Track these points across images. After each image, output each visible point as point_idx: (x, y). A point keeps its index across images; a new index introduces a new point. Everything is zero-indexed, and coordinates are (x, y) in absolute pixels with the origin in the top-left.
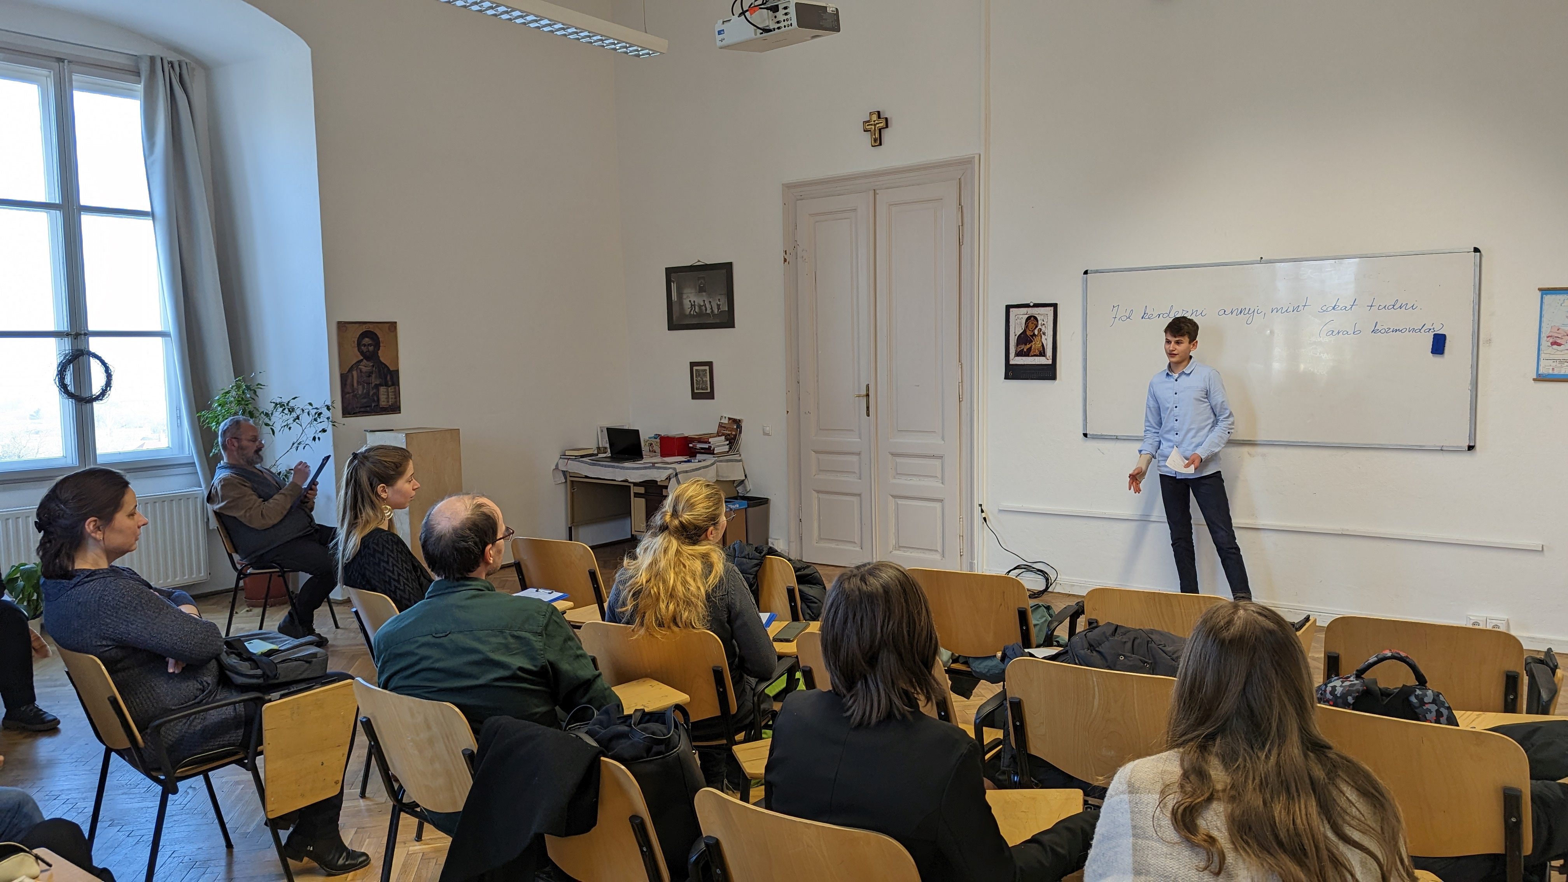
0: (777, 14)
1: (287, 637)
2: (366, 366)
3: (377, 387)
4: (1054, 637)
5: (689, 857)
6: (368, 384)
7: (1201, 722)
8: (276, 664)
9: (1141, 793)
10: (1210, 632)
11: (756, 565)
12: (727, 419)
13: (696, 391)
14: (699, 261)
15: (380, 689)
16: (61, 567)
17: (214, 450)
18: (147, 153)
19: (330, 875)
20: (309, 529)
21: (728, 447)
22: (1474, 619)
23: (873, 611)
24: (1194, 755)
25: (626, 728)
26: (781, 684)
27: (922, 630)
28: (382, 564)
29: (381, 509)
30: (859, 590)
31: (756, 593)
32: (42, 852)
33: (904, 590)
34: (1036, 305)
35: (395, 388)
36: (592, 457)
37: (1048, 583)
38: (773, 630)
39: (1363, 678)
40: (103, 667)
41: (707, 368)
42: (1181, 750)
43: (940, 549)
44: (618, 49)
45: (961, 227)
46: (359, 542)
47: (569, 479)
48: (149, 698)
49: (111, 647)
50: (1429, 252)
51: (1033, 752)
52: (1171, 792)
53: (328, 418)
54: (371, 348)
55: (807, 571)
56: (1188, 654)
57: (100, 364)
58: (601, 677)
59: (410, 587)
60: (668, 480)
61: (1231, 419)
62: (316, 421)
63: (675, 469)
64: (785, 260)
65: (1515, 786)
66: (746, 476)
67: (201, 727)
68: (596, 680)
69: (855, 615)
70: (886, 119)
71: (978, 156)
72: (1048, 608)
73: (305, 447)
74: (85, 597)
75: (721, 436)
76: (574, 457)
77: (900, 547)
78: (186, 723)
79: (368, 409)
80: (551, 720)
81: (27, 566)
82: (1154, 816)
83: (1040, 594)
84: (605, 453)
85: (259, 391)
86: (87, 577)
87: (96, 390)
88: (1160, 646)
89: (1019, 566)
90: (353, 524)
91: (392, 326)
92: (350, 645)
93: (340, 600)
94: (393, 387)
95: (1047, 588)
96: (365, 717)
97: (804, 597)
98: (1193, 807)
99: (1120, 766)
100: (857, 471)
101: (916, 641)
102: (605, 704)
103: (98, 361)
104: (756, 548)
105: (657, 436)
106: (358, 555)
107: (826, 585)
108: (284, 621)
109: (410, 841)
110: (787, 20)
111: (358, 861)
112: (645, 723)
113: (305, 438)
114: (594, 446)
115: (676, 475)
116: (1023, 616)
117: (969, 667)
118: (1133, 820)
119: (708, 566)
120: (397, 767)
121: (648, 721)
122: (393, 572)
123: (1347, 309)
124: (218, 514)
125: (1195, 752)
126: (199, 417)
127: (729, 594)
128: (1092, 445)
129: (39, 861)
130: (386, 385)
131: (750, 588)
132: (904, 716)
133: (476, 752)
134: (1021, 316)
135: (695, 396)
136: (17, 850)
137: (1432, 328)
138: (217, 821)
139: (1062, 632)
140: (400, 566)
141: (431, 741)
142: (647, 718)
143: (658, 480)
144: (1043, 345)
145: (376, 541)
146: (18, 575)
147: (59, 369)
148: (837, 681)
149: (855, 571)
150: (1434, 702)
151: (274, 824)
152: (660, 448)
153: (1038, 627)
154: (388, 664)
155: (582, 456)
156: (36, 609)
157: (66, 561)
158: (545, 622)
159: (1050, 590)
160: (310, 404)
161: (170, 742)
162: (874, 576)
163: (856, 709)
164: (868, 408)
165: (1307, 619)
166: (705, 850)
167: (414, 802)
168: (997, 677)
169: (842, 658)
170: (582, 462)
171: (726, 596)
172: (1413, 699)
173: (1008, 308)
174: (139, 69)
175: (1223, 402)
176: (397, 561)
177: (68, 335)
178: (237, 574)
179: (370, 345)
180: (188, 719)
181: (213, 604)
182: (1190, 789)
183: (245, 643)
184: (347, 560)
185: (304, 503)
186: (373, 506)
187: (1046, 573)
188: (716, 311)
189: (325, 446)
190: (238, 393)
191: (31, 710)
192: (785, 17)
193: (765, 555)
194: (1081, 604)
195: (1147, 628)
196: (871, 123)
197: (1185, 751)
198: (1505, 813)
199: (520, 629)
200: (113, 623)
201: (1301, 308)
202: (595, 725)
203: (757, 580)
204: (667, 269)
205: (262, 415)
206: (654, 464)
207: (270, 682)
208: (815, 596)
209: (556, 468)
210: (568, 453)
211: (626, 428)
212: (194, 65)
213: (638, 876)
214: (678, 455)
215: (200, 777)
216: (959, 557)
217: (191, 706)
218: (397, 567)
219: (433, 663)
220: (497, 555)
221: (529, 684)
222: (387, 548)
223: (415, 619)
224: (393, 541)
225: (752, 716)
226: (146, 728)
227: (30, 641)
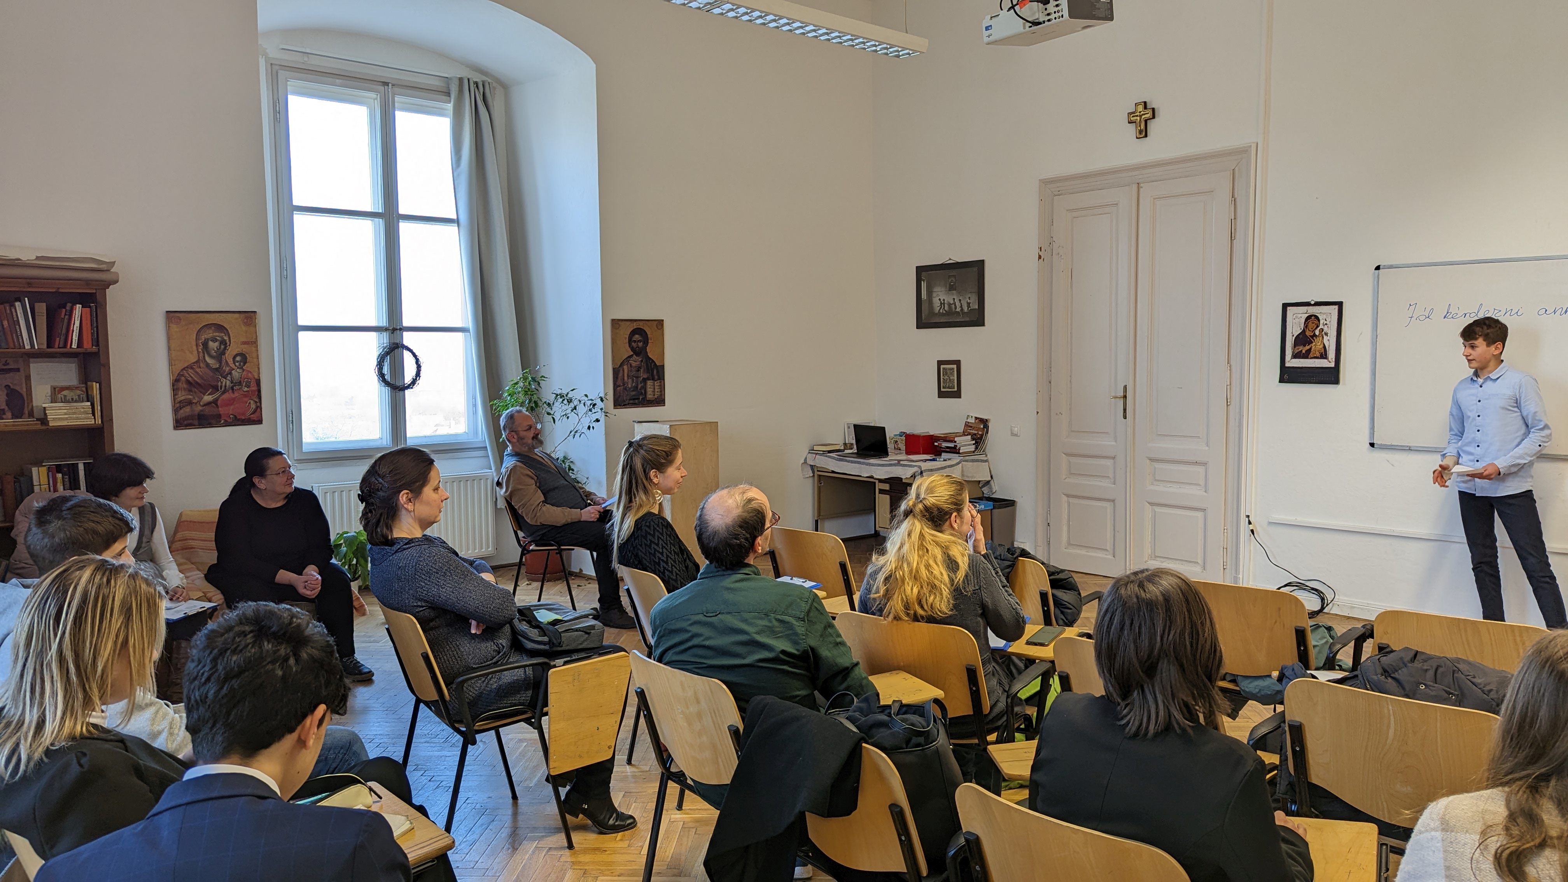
0: (1047, 6)
2: (636, 361)
3: (645, 381)
4: (1336, 660)
5: (948, 851)
6: (637, 377)
7: (1533, 760)
8: (560, 633)
9: (1457, 832)
10: (1546, 662)
11: (1009, 567)
12: (974, 418)
13: (942, 390)
14: (950, 259)
15: (655, 662)
16: (383, 536)
18: (454, 166)
19: (601, 833)
21: (974, 447)
23: (1152, 620)
24: (1522, 797)
25: (885, 718)
26: (1035, 686)
27: (1206, 641)
28: (653, 545)
29: (652, 494)
30: (1137, 597)
32: (373, 784)
33: (1187, 600)
34: (1318, 304)
35: (661, 382)
36: (838, 453)
37: (1324, 604)
40: (418, 626)
41: (955, 366)
42: (1507, 789)
43: (1200, 561)
44: (879, 51)
45: (1233, 221)
46: (633, 523)
47: (817, 473)
48: (454, 656)
49: (424, 608)
51: (1315, 780)
52: (1494, 834)
53: (601, 409)
54: (640, 344)
55: (1061, 576)
56: (1518, 685)
57: (412, 356)
58: (859, 666)
59: (676, 569)
61: (1547, 432)
62: (591, 411)
63: (920, 467)
64: (1040, 257)
66: (992, 477)
67: (497, 686)
68: (854, 668)
69: (1132, 624)
70: (1153, 109)
71: (1255, 145)
72: (1329, 629)
73: (581, 435)
74: (404, 563)
75: (967, 435)
76: (822, 452)
77: (1156, 557)
78: (485, 681)
79: (636, 401)
80: (812, 704)
81: (349, 534)
82: (1472, 858)
83: (1316, 614)
84: (852, 449)
85: (542, 383)
86: (406, 544)
87: (408, 379)
88: (1468, 677)
89: (1290, 583)
90: (628, 507)
91: (660, 324)
94: (659, 381)
95: (1323, 608)
96: (639, 688)
97: (1058, 603)
98: (1521, 853)
99: (1432, 801)
100: (1111, 475)
101: (1199, 651)
102: (862, 692)
103: (410, 354)
104: (1008, 549)
105: (902, 434)
106: (632, 536)
107: (1081, 591)
109: (673, 810)
110: (1058, 12)
111: (626, 823)
112: (903, 714)
113: (581, 427)
114: (841, 442)
116: (1301, 635)
117: (1237, 686)
118: (1446, 860)
120: (667, 737)
121: (905, 713)
122: (662, 554)
125: (1524, 792)
126: (492, 406)
127: (982, 593)
128: (1378, 455)
129: (373, 793)
130: (653, 379)
132: (1184, 730)
133: (741, 731)
134: (1300, 315)
135: (941, 395)
136: (355, 782)
138: (504, 774)
139: (1345, 656)
140: (668, 548)
141: (699, 715)
142: (904, 709)
143: (903, 477)
144: (1324, 347)
145: (648, 524)
146: (342, 542)
147: (379, 360)
148: (1111, 688)
149: (1133, 578)
151: (555, 781)
152: (906, 445)
153: (1318, 648)
154: (663, 639)
155: (830, 452)
156: (355, 573)
157: (385, 529)
158: (807, 608)
159: (1326, 610)
160: (586, 396)
161: (471, 698)
162: (1153, 583)
163: (1132, 718)
164: (1125, 410)
166: (964, 846)
167: (681, 771)
168: (1274, 698)
169: (1117, 666)
170: (830, 457)
171: (979, 590)
173: (1285, 306)
174: (449, 90)
175: (1535, 413)
177: (386, 329)
178: (521, 550)
179: (639, 341)
180: (486, 678)
182: (1517, 832)
183: (533, 612)
184: (622, 541)
186: (646, 491)
187: (1322, 593)
188: (966, 309)
189: (598, 435)
190: (525, 384)
191: (352, 662)
192: (1056, 9)
193: (1017, 557)
194: (1368, 627)
195: (1450, 656)
196: (1136, 114)
197: (1511, 791)
199: (783, 614)
200: (427, 586)
202: (855, 712)
204: (917, 267)
205: (545, 405)
206: (899, 461)
207: (555, 649)
208: (1070, 601)
209: (805, 462)
210: (816, 448)
211: (872, 425)
212: (495, 84)
213: (896, 864)
214: (924, 453)
215: (493, 732)
216: (1222, 569)
217: (489, 667)
218: (666, 549)
219: (704, 640)
220: (762, 544)
221: (790, 667)
222: (658, 531)
223: (689, 598)
224: (663, 525)
225: (1005, 718)
226: (452, 683)
227: (351, 601)
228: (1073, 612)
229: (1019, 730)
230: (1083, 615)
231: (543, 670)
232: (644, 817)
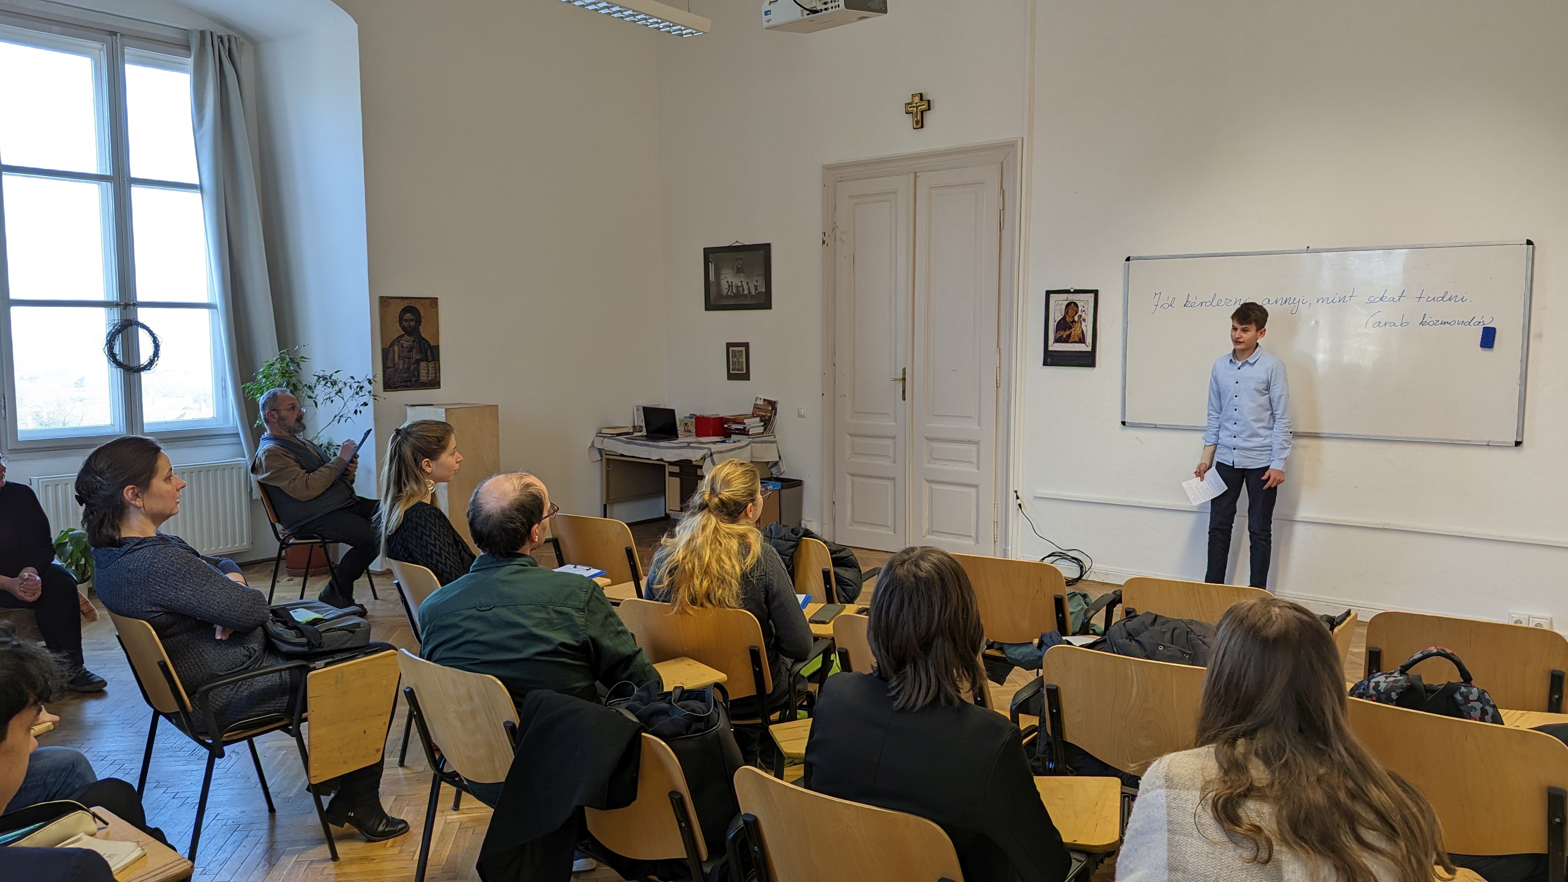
1: (331, 607)
2: (407, 342)
3: (418, 362)
4: (1090, 625)
5: (727, 834)
6: (409, 358)
8: (320, 633)
9: (1180, 789)
11: (793, 547)
12: (762, 400)
13: (731, 372)
14: (737, 242)
15: (424, 660)
16: (108, 536)
17: (258, 422)
18: (196, 127)
19: (369, 841)
20: (350, 500)
21: (762, 428)
22: (1516, 617)
25: (666, 705)
26: (816, 664)
28: (425, 537)
29: (425, 483)
30: (913, 576)
31: (792, 574)
34: (1077, 292)
35: (435, 363)
36: (627, 436)
37: (1083, 571)
38: (810, 611)
39: (1407, 674)
40: (154, 632)
41: (743, 349)
43: (973, 535)
44: (662, 28)
45: (1002, 211)
46: (402, 515)
47: (605, 457)
48: (197, 664)
49: (161, 613)
50: (1479, 244)
51: (1069, 739)
52: (1211, 788)
53: (370, 392)
54: (413, 324)
55: (842, 554)
57: (148, 334)
58: (641, 652)
59: (451, 560)
60: (703, 460)
62: (358, 394)
63: (710, 449)
64: (824, 242)
65: (1560, 786)
66: (780, 458)
67: (248, 693)
68: (637, 656)
70: (929, 101)
71: (1021, 140)
72: (1085, 596)
73: (346, 420)
74: (135, 565)
75: (756, 417)
76: (610, 435)
77: (933, 532)
78: (233, 688)
79: (409, 383)
80: (592, 695)
81: (75, 532)
83: (1073, 582)
84: (641, 432)
85: (302, 364)
86: (136, 545)
87: (144, 360)
88: (1200, 637)
89: (1053, 553)
90: (397, 497)
91: (433, 302)
92: (389, 616)
93: (380, 572)
94: (433, 362)
95: (1081, 576)
96: (408, 687)
97: (839, 580)
98: (1234, 798)
99: (1158, 756)
100: (892, 455)
102: (645, 680)
103: (146, 332)
104: (792, 530)
105: (692, 416)
106: (401, 528)
107: (861, 568)
108: (325, 591)
109: (448, 810)
110: (835, 1)
111: (397, 828)
112: (685, 700)
113: (346, 412)
114: (630, 425)
115: (711, 455)
116: (1059, 603)
117: (1004, 654)
118: (1169, 815)
119: (745, 548)
120: (439, 737)
121: (687, 699)
122: (435, 546)
123: (1394, 300)
124: (262, 485)
126: (244, 389)
127: (767, 575)
128: (1130, 433)
129: (97, 819)
130: (427, 360)
131: (787, 569)
133: (517, 725)
134: (1061, 302)
135: (731, 377)
137: (1482, 321)
138: (260, 785)
139: (1098, 621)
140: (442, 540)
141: (473, 713)
142: (686, 695)
143: (693, 459)
144: (1083, 332)
145: (418, 515)
146: (67, 540)
147: (108, 338)
150: (1479, 700)
151: (317, 790)
152: (696, 427)
153: (1075, 615)
154: (433, 635)
155: (618, 435)
156: (84, 573)
157: (111, 530)
158: (587, 598)
159: (1084, 578)
160: (352, 378)
161: (218, 707)
164: (904, 392)
165: (1348, 613)
166: (743, 828)
167: (455, 771)
168: (1034, 664)
170: (618, 440)
171: (764, 576)
172: (1458, 697)
173: (1048, 293)
174: (189, 44)
176: (439, 536)
177: (117, 305)
178: (279, 543)
179: (412, 320)
180: (235, 685)
181: (254, 573)
182: (1228, 781)
183: (291, 612)
184: (390, 532)
185: (345, 476)
186: (418, 481)
187: (1081, 561)
188: (753, 292)
189: (367, 419)
190: (283, 365)
191: (80, 672)
193: (801, 537)
194: (1118, 593)
195: (1185, 618)
196: (913, 105)
198: (1549, 814)
199: (563, 605)
200: (162, 590)
201: (1347, 298)
202: (635, 701)
203: (792, 561)
204: (705, 249)
205: (305, 388)
206: (689, 443)
207: (315, 650)
208: (850, 578)
209: (593, 445)
210: (604, 431)
211: (662, 407)
212: (242, 39)
213: (676, 850)
214: (714, 435)
215: (246, 742)
216: (993, 542)
217: (238, 673)
218: (439, 541)
219: (477, 636)
220: (541, 532)
221: (569, 659)
222: (430, 522)
223: (461, 592)
224: (435, 516)
225: (788, 696)
226: (195, 693)
227: (78, 606)
228: (854, 589)
229: (802, 707)
230: (863, 590)
231: (301, 673)
232: (417, 821)
